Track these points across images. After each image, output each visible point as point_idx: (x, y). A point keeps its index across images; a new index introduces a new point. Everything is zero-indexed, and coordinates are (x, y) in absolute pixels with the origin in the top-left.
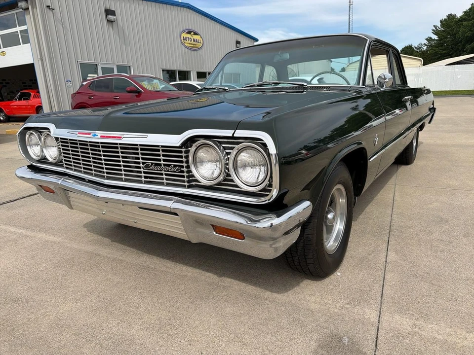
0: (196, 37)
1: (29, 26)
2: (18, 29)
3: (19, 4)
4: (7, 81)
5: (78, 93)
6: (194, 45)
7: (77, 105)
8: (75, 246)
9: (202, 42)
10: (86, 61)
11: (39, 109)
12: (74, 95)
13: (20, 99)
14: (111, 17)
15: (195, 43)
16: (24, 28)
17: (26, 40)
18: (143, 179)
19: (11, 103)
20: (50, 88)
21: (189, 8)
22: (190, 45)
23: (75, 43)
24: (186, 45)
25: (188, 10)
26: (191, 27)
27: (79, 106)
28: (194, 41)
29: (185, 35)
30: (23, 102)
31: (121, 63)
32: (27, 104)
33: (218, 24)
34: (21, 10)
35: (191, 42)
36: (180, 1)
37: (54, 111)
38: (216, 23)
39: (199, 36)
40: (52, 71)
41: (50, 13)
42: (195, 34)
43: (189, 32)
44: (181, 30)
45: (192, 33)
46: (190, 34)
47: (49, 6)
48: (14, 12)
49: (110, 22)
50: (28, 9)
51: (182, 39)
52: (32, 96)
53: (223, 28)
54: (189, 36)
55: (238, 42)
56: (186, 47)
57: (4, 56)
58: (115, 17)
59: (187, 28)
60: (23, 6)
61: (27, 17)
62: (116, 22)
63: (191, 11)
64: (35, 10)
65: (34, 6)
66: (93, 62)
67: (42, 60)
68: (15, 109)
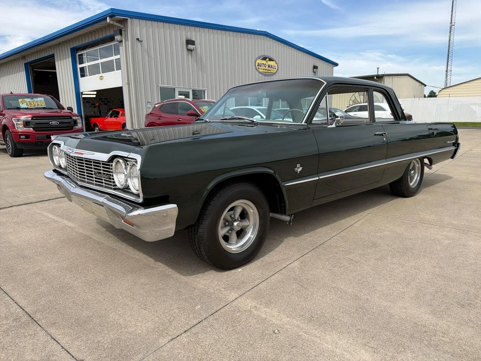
0: (271, 63)
1: (121, 56)
2: (114, 58)
3: (116, 38)
4: (108, 100)
5: (151, 113)
6: (268, 70)
7: (149, 124)
8: (81, 231)
9: (276, 67)
10: (166, 86)
11: (124, 125)
12: (148, 115)
13: (111, 117)
14: (191, 47)
15: (269, 69)
16: (118, 57)
17: (119, 68)
18: (94, 182)
19: (105, 119)
20: (132, 108)
21: (266, 36)
22: (264, 71)
23: (157, 70)
24: (260, 70)
25: (265, 37)
26: (266, 54)
27: (150, 125)
28: (269, 66)
29: (259, 61)
30: (113, 119)
31: (196, 88)
32: (116, 121)
33: (295, 50)
34: (117, 42)
35: (265, 68)
36: (258, 30)
37: (134, 128)
38: (293, 49)
39: (274, 62)
40: (136, 94)
41: (139, 44)
42: (271, 60)
43: (264, 59)
44: (257, 57)
45: (268, 59)
46: (265, 60)
47: (139, 39)
48: (112, 44)
49: (190, 50)
50: (122, 41)
51: (257, 65)
52: (120, 114)
53: (300, 54)
54: (264, 62)
55: (315, 67)
56: (260, 73)
57: (102, 79)
58: (194, 46)
59: (263, 55)
60: (118, 39)
61: (121, 48)
62: (195, 50)
63: (268, 38)
64: (127, 42)
65: (126, 39)
66: (171, 86)
67: (129, 84)
68: (106, 124)
